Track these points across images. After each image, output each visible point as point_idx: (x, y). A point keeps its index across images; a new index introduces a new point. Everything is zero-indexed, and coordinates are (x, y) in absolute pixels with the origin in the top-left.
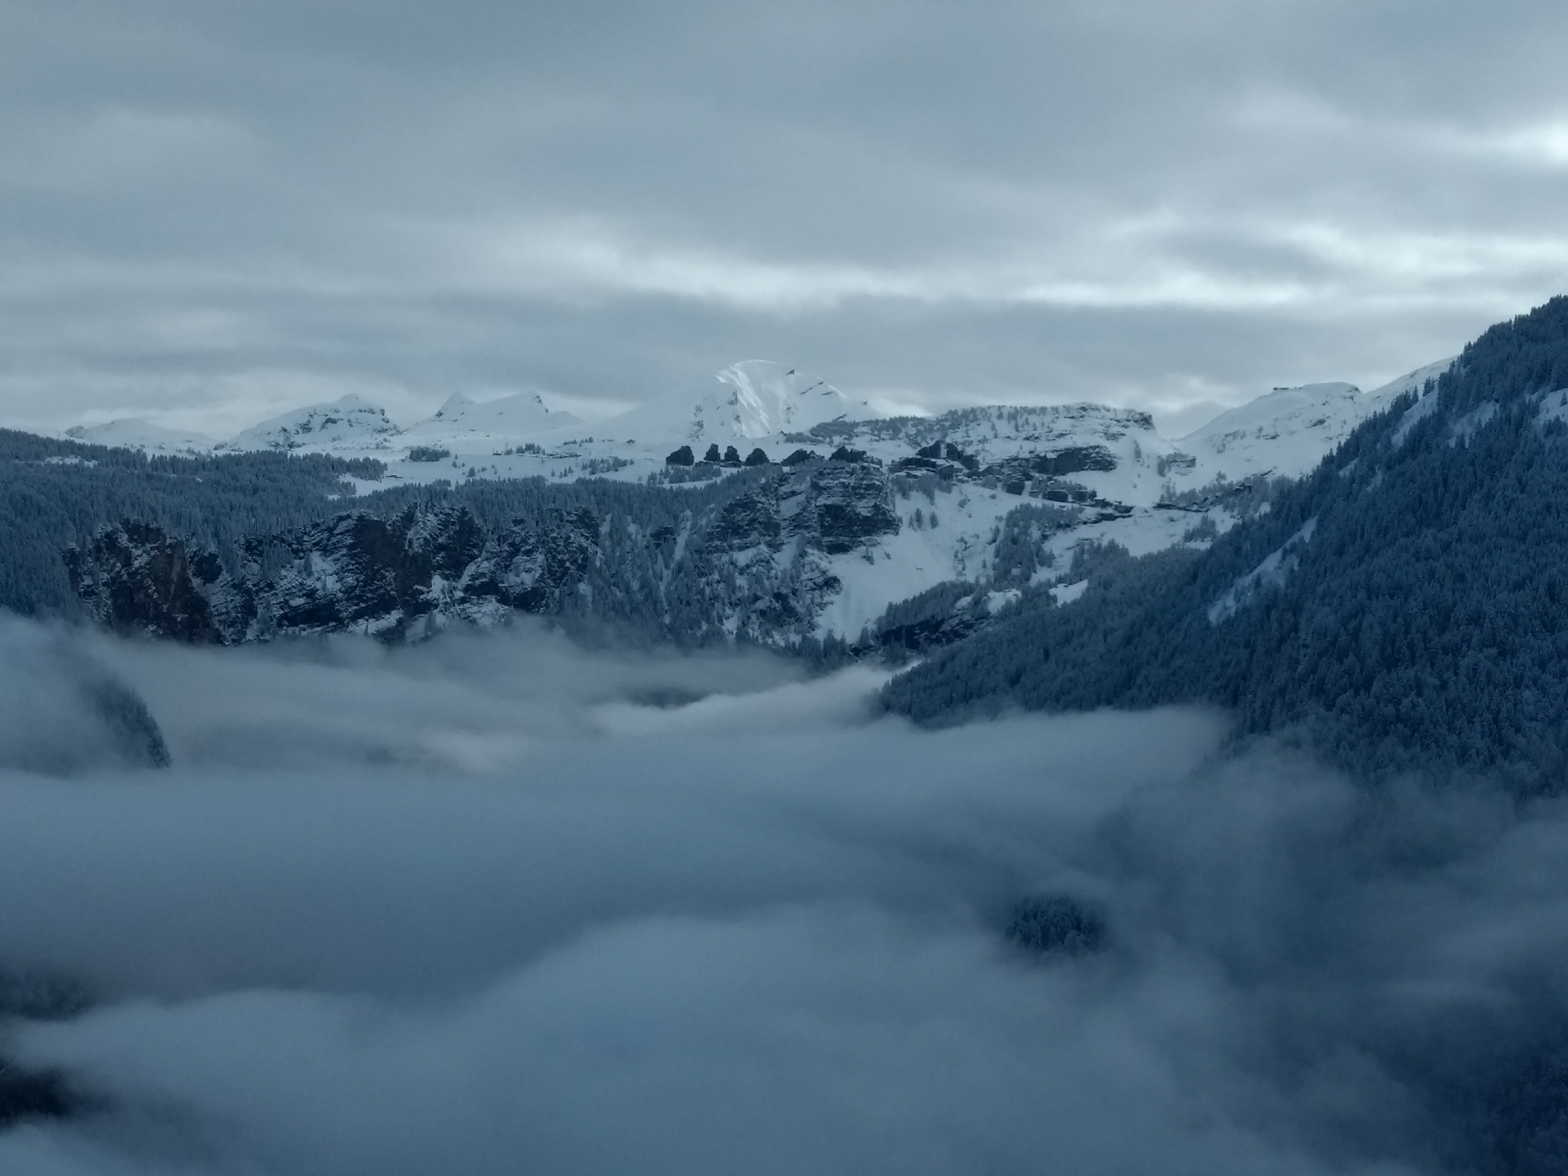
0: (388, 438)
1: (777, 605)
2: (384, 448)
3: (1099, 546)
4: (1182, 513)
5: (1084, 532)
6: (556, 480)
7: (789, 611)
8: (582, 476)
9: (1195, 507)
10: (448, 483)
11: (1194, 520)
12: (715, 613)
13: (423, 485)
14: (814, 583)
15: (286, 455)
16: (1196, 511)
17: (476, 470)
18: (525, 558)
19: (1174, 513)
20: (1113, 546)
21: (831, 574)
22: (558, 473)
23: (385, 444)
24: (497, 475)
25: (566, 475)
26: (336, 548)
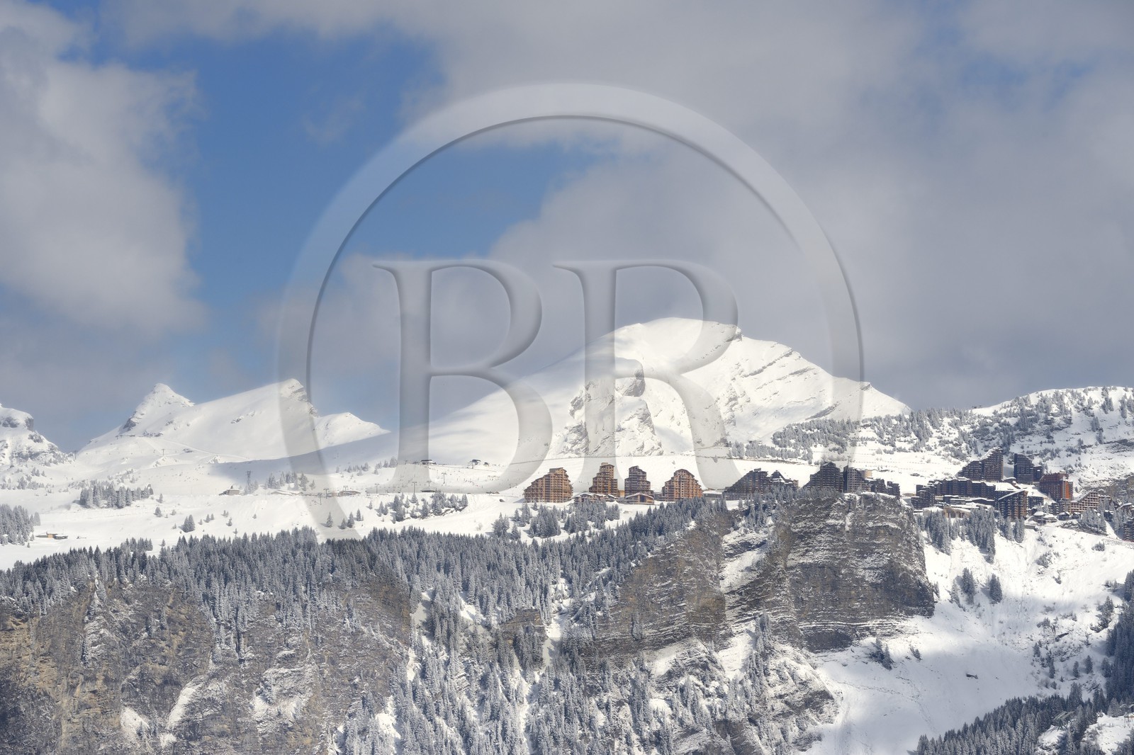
0: (41, 468)
1: (723, 742)
2: (34, 486)
6: (336, 534)
8: (380, 526)
10: (146, 545)
13: (103, 550)
14: (786, 702)
17: (196, 521)
18: (283, 670)
21: (816, 685)
22: (337, 522)
23: (34, 479)
24: (232, 529)
25: (351, 524)
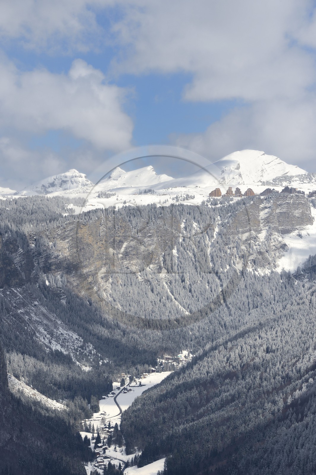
0: (88, 188)
1: (260, 257)
2: (87, 193)
7: (265, 259)
12: (232, 262)
14: (275, 247)
15: (45, 197)
21: (283, 243)
23: (87, 191)
26: (67, 237)
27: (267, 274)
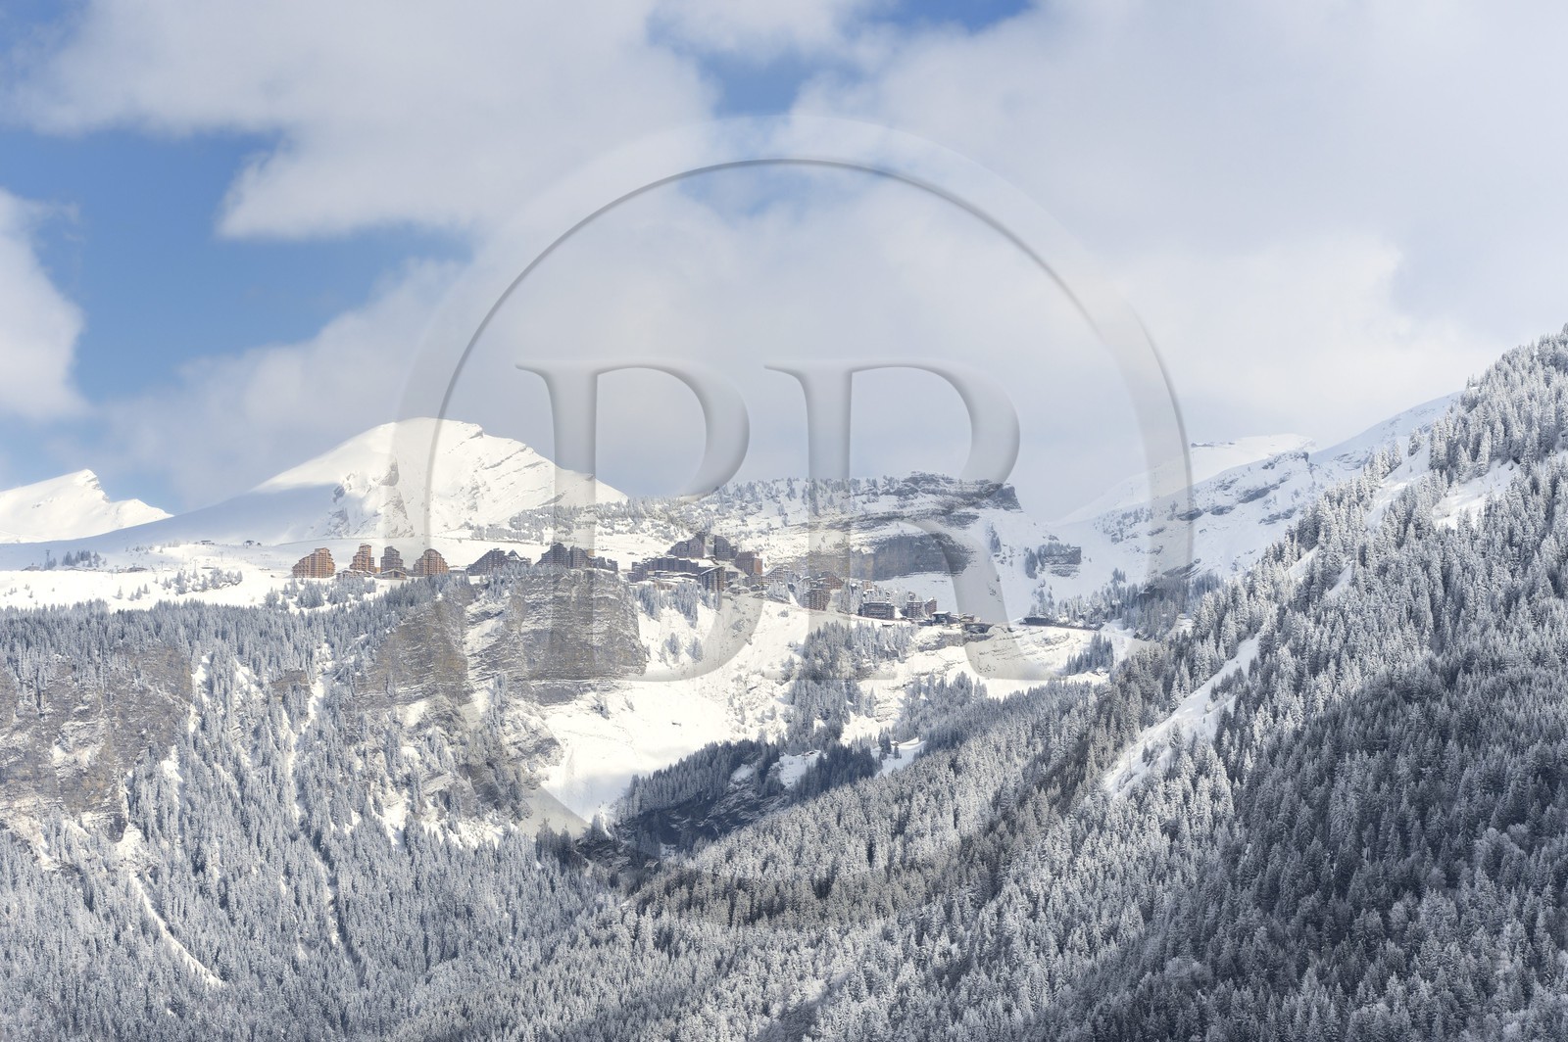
1: (465, 783)
3: (942, 684)
4: (1063, 631)
5: (919, 663)
6: (127, 606)
8: (165, 599)
9: (1080, 623)
11: (1079, 641)
12: (371, 800)
14: (519, 748)
16: (1084, 628)
18: (79, 723)
19: (1051, 632)
20: (962, 683)
21: (545, 734)
22: (127, 595)
24: (33, 600)
25: (138, 596)
27: (491, 842)
